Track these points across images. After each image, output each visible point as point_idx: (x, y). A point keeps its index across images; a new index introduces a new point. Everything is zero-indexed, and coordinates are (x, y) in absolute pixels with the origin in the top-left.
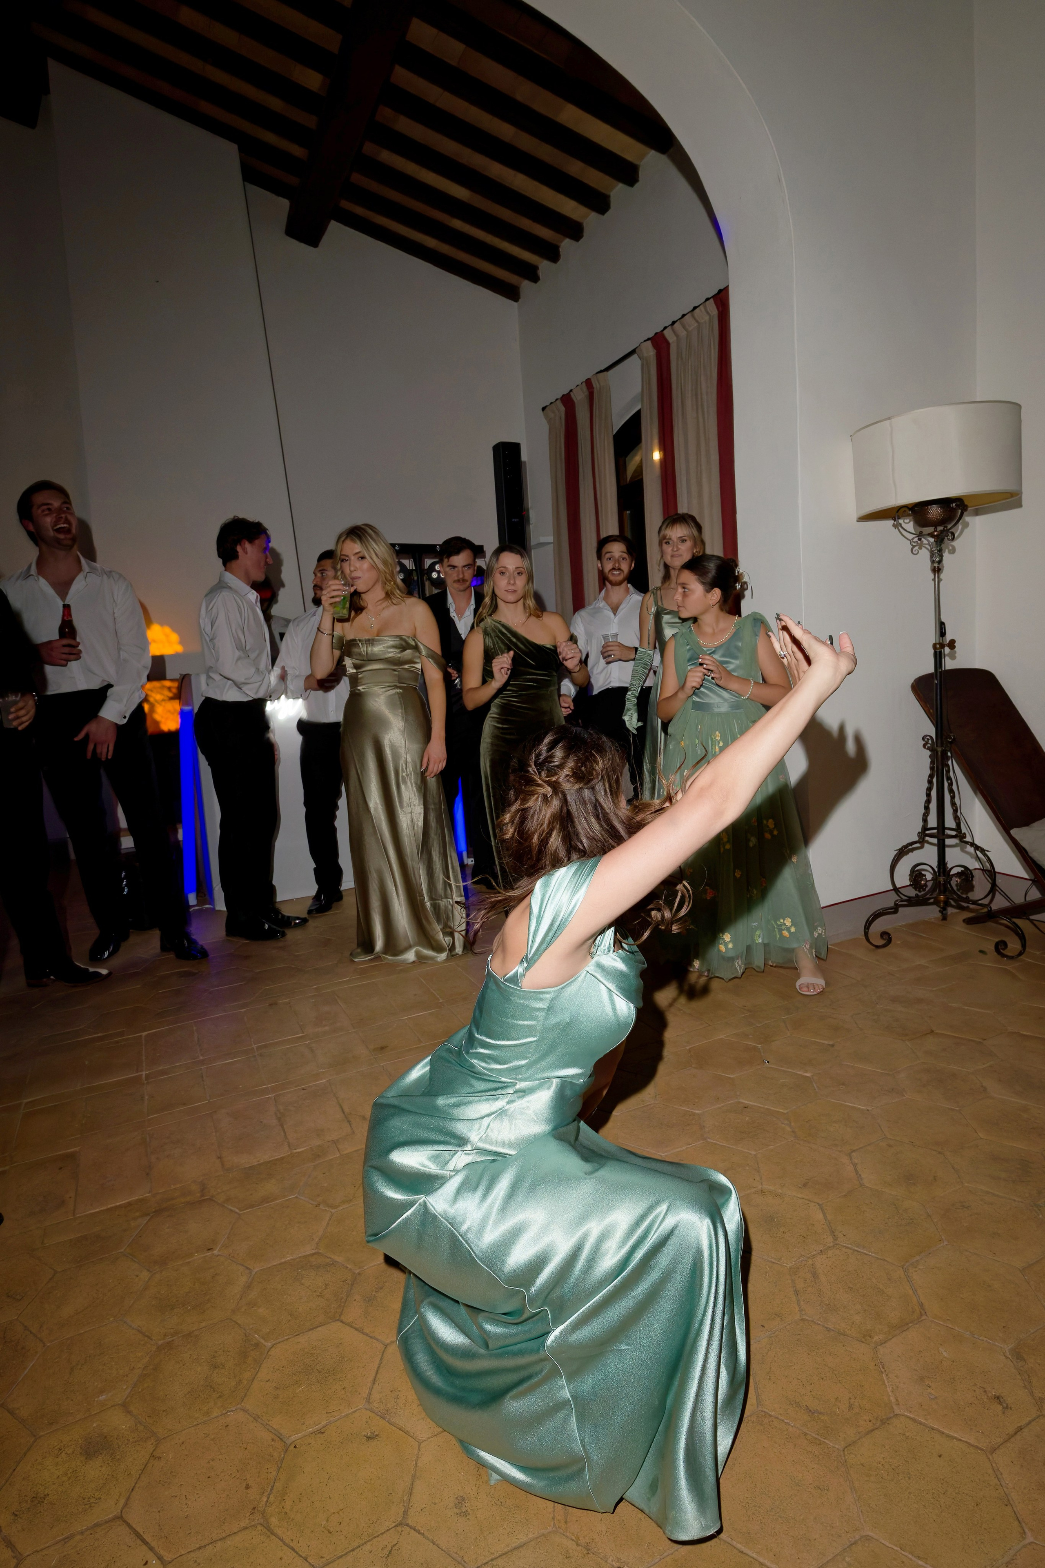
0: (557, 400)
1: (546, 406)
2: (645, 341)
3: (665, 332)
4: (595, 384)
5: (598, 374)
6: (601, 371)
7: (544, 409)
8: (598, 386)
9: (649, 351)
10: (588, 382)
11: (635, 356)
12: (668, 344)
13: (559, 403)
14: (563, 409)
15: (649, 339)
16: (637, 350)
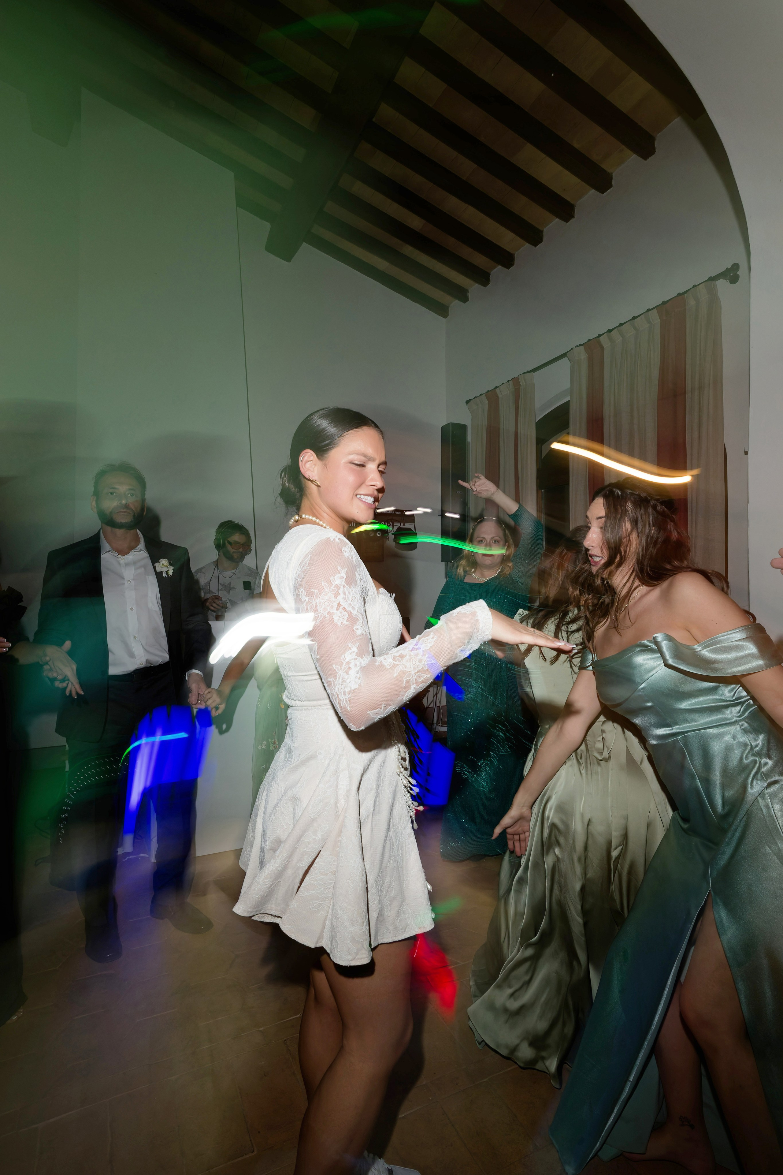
0: (481, 395)
1: (470, 400)
2: (577, 346)
3: (601, 338)
4: (522, 382)
5: (525, 374)
6: (528, 372)
7: (467, 402)
8: (524, 384)
9: (582, 355)
10: (516, 381)
11: (565, 359)
12: (602, 348)
13: (484, 397)
14: (487, 402)
15: (581, 345)
16: (567, 354)
